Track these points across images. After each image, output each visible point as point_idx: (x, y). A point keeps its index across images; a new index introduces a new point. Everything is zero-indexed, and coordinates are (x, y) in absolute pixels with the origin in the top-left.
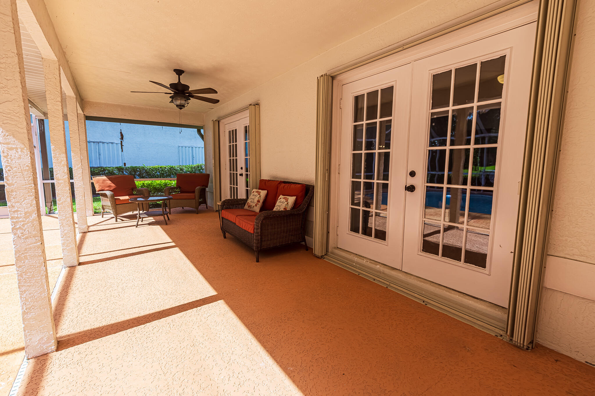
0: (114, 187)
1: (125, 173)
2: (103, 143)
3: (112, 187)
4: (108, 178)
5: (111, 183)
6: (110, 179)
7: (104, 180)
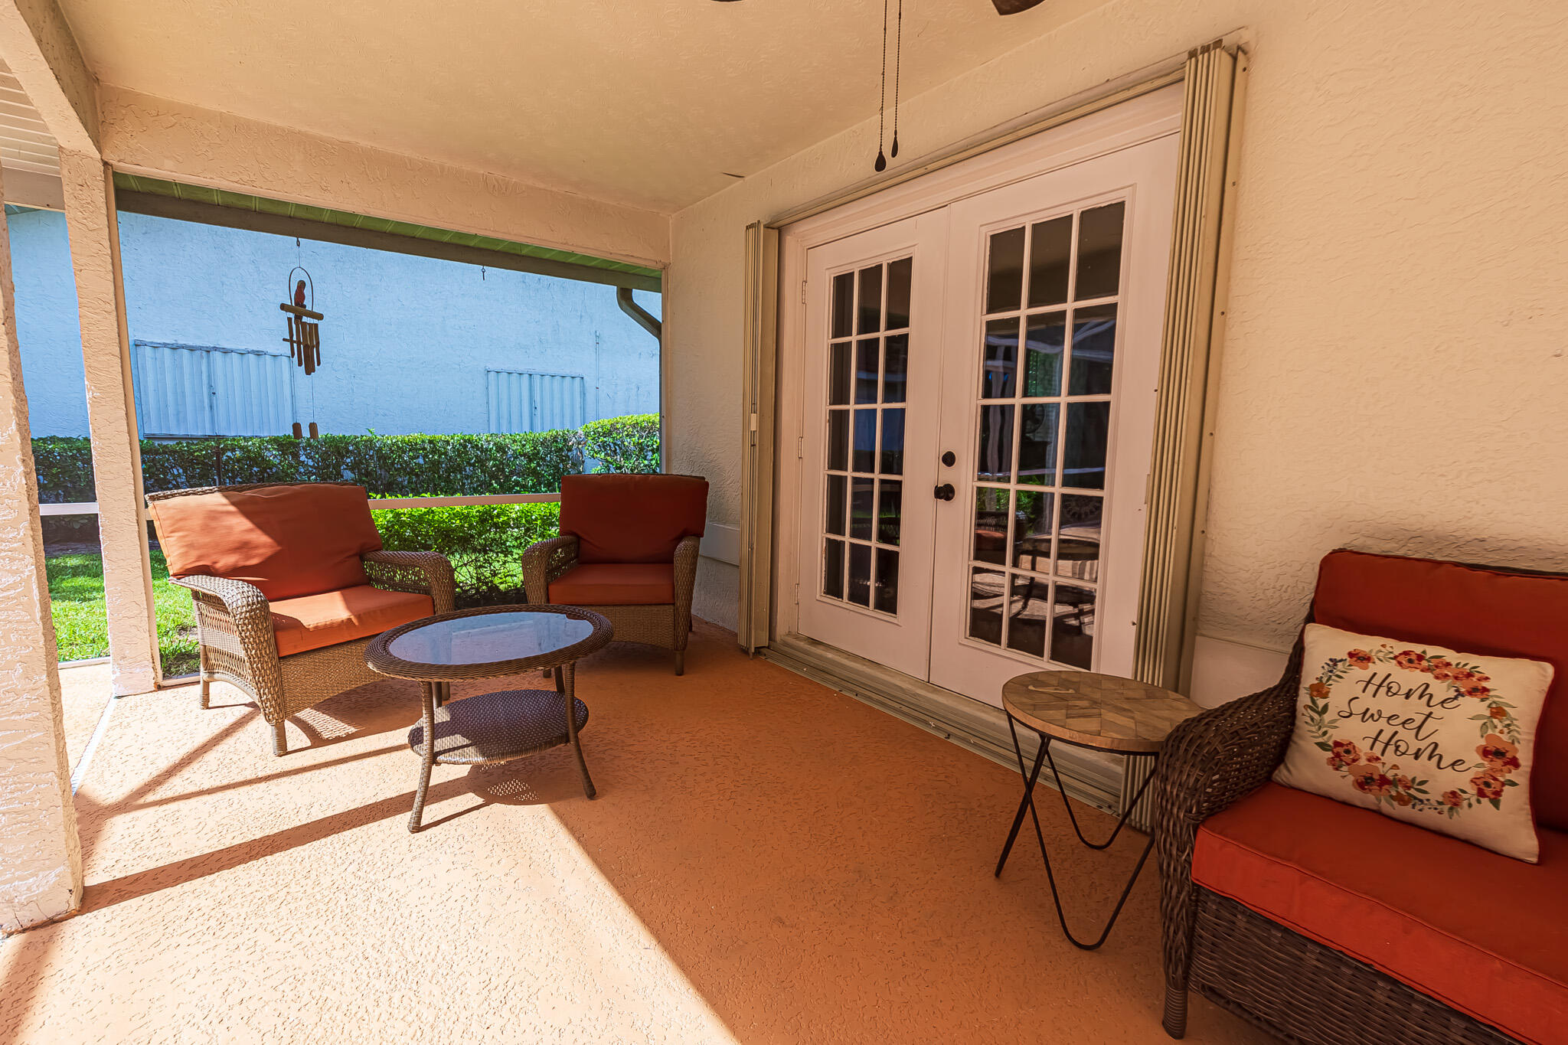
0: (266, 552)
1: (303, 458)
2: (226, 352)
3: (257, 547)
4: (233, 504)
5: (251, 530)
6: (246, 509)
7: (213, 515)
